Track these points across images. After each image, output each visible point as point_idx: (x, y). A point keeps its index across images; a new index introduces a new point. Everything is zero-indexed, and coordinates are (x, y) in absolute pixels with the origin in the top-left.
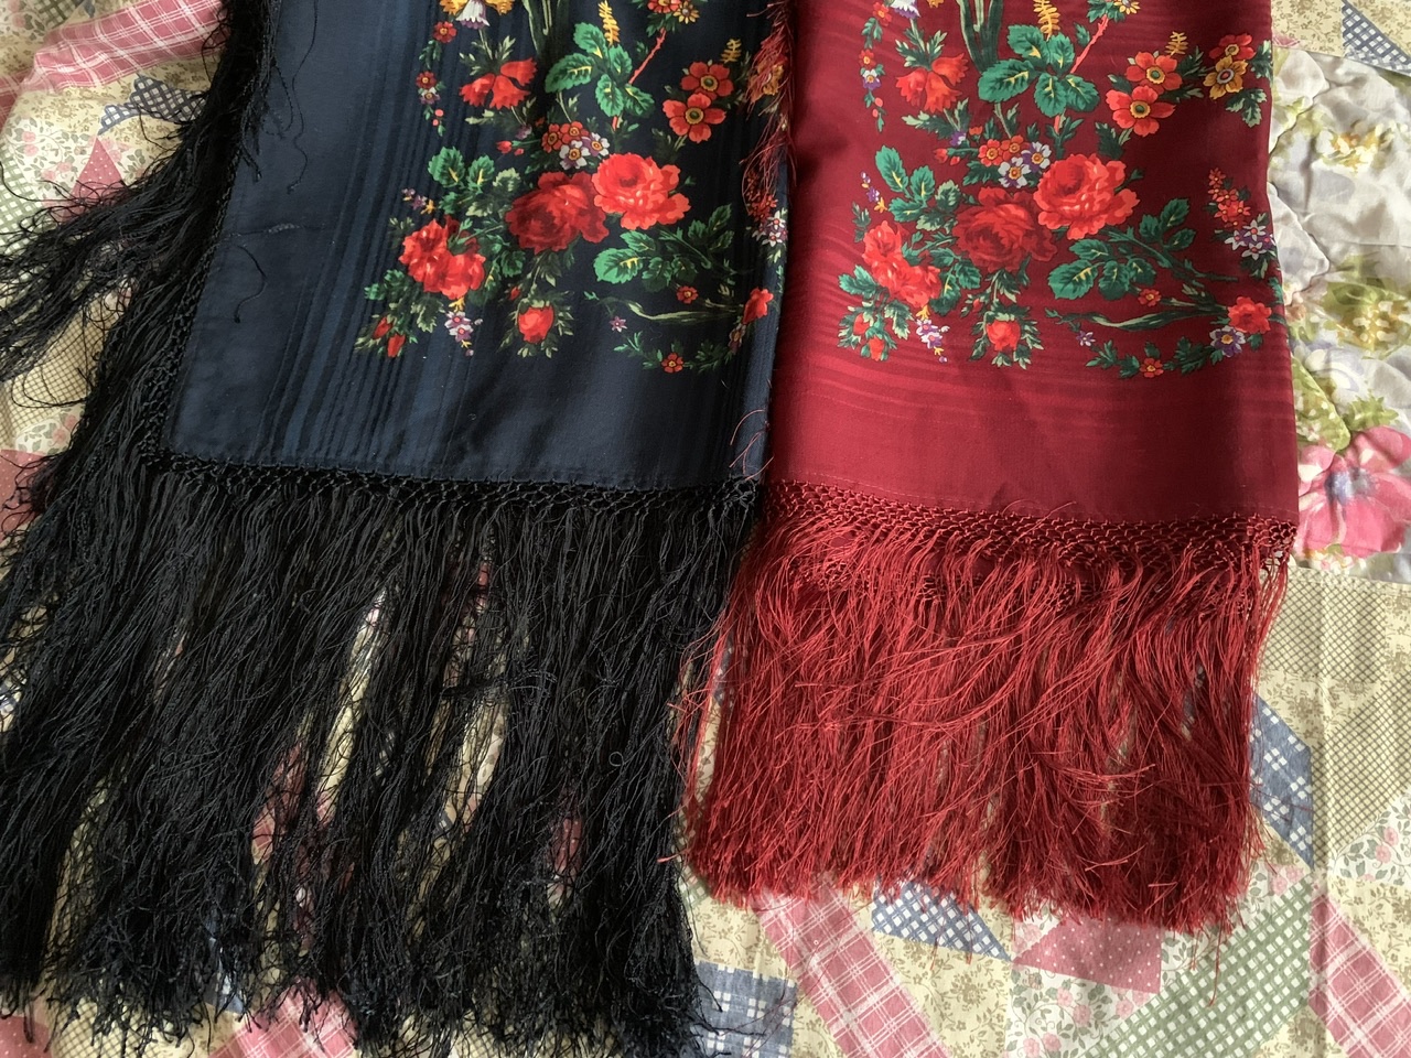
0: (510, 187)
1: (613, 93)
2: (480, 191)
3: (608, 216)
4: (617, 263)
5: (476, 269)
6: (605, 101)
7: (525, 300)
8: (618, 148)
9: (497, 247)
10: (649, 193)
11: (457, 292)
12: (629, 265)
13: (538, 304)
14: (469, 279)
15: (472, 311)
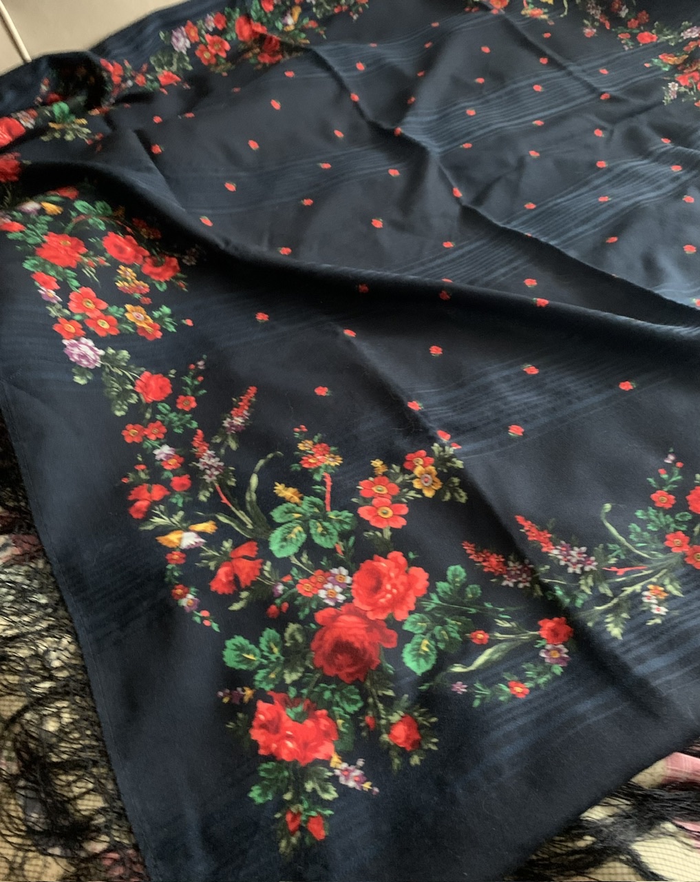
0: (299, 638)
1: (325, 528)
2: (282, 658)
3: (386, 621)
4: (418, 655)
5: (324, 723)
6: (323, 539)
7: (383, 722)
8: (353, 566)
9: (327, 695)
10: (395, 581)
11: (328, 750)
12: (426, 649)
13: (395, 718)
14: (327, 735)
15: (348, 757)
